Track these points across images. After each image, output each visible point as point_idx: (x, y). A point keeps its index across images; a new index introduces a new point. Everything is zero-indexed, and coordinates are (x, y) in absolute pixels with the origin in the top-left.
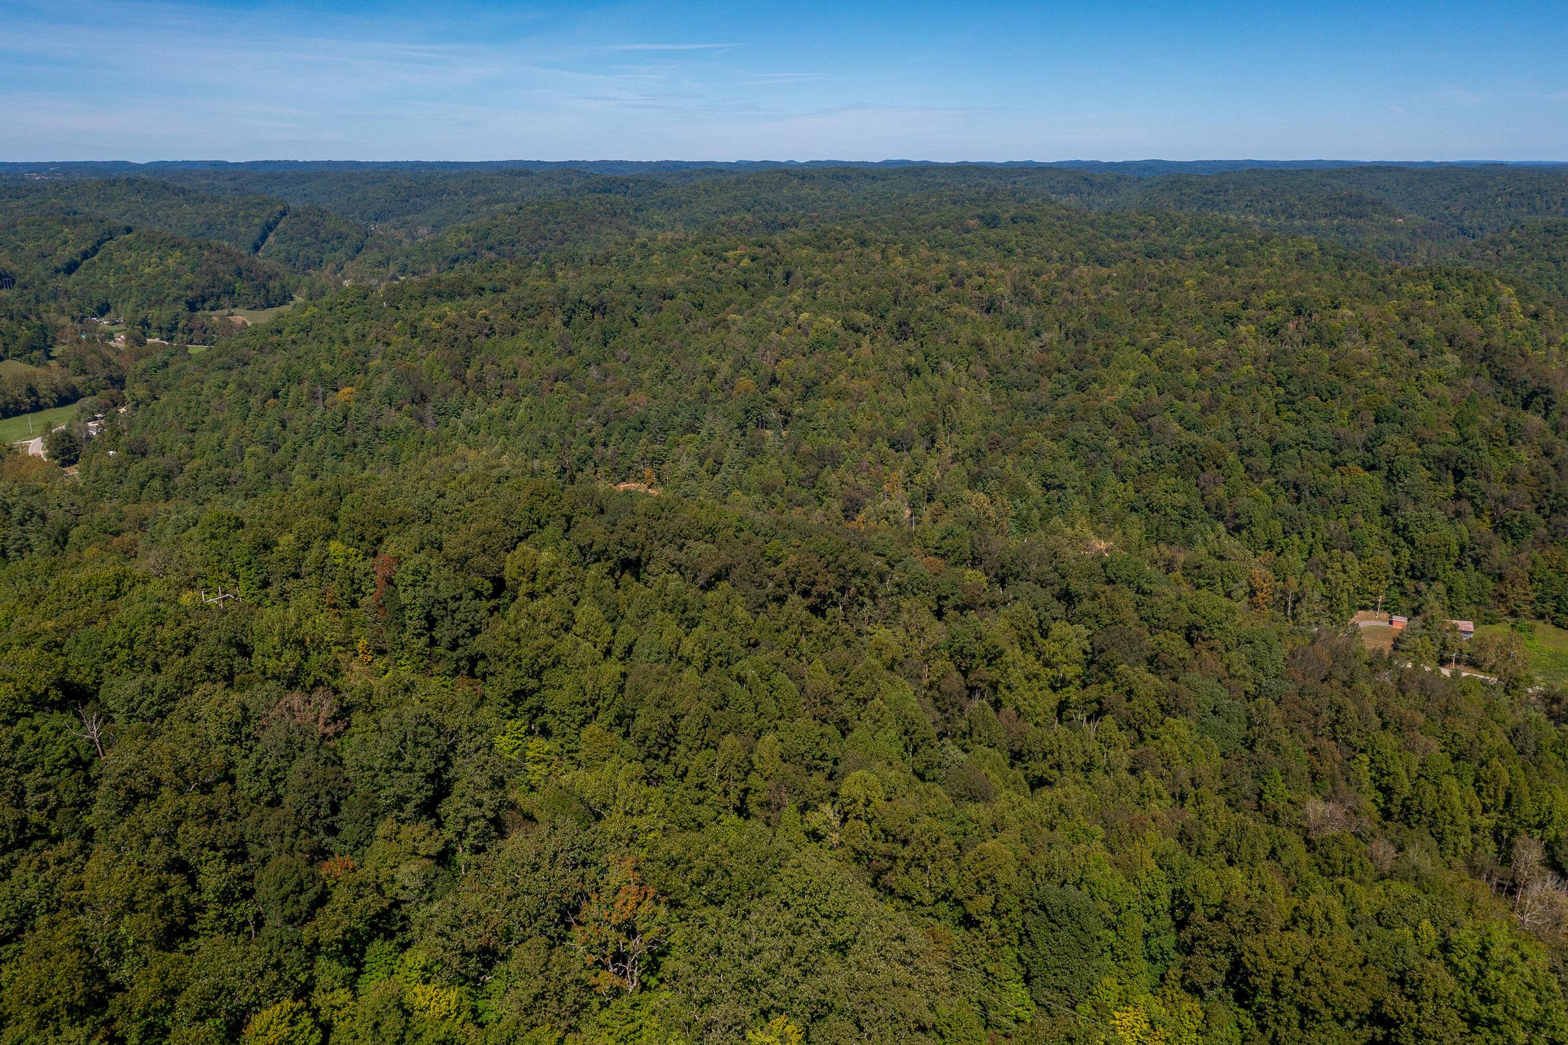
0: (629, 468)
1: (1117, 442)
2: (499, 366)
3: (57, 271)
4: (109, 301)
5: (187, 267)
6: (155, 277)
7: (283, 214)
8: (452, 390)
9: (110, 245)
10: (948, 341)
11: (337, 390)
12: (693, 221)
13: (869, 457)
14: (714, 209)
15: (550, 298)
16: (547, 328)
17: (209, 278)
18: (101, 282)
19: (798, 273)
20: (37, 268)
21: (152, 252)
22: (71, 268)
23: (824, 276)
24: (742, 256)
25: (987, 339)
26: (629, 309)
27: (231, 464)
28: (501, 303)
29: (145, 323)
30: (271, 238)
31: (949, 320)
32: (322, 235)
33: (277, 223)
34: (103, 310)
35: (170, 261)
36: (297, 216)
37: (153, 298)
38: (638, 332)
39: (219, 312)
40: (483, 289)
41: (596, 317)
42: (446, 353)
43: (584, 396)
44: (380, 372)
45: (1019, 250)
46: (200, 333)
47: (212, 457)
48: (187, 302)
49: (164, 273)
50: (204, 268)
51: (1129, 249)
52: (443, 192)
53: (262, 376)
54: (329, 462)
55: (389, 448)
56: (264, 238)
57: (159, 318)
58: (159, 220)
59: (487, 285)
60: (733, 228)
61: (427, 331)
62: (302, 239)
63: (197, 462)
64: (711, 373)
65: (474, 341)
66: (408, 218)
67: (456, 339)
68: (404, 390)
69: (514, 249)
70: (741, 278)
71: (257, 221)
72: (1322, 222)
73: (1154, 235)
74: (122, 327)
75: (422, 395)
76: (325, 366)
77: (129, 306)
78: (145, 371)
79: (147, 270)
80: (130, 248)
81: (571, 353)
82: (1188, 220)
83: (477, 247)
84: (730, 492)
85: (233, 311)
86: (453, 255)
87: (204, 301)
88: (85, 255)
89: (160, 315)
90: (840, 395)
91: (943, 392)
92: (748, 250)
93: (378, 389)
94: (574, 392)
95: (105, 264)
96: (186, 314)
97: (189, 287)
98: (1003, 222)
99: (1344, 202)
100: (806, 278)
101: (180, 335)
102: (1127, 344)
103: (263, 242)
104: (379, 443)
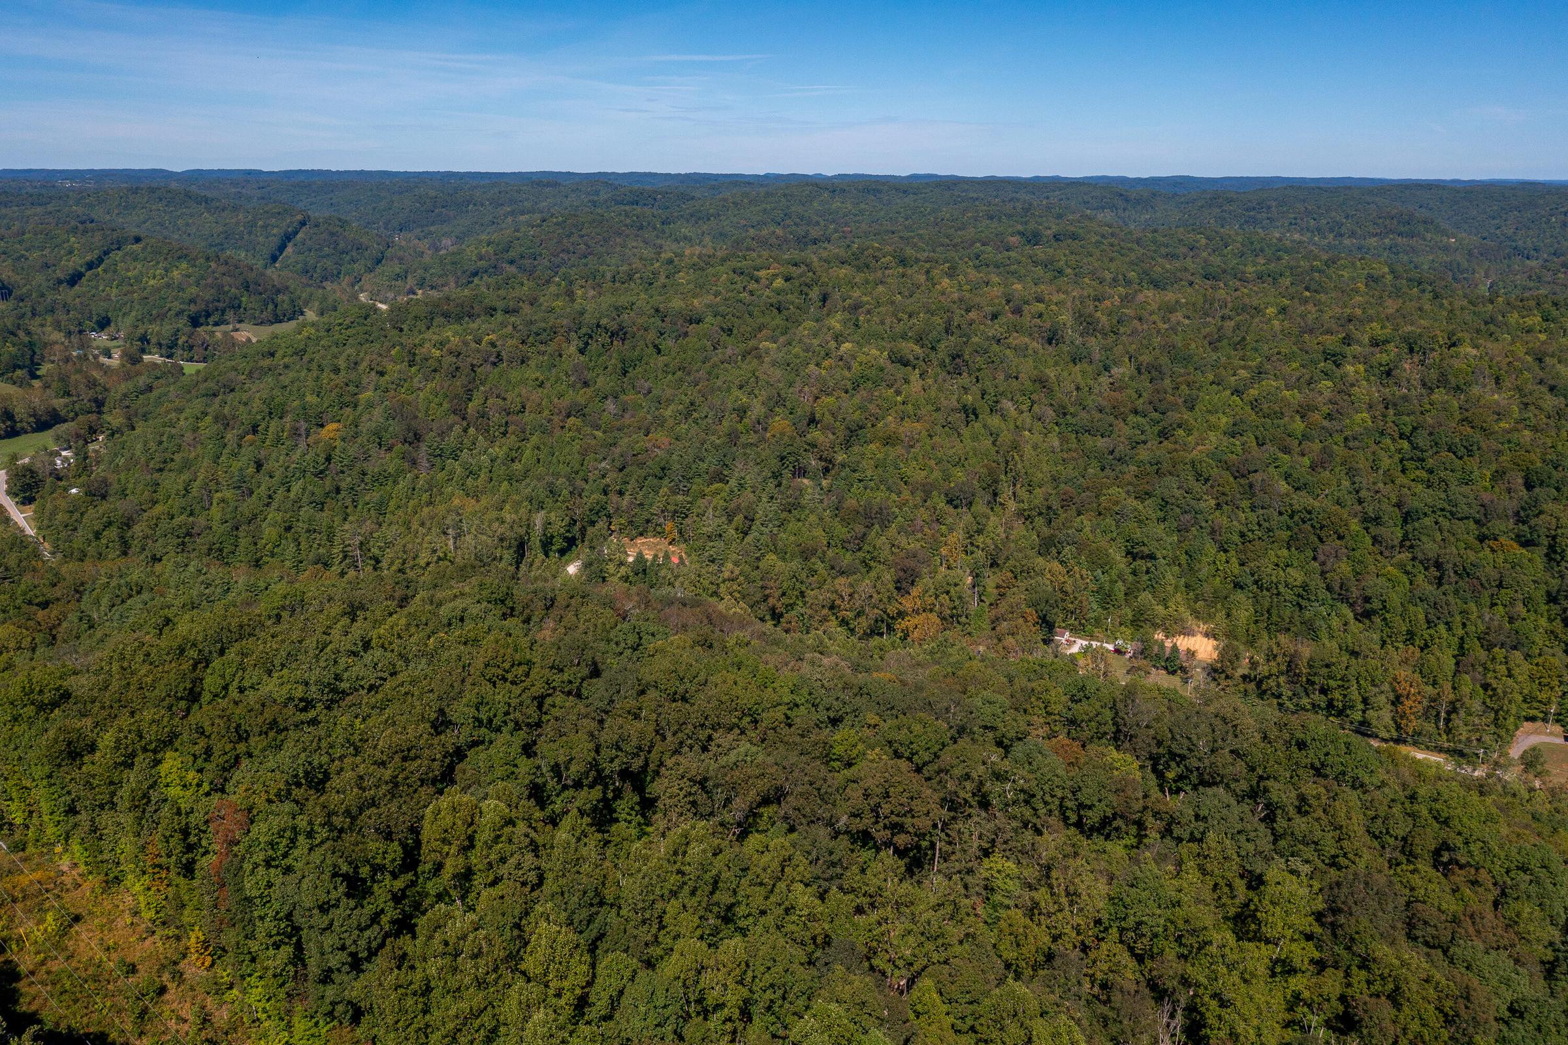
0: (648, 521)
1: (1213, 502)
2: (505, 399)
3: (60, 282)
4: (110, 315)
5: (192, 280)
6: (159, 290)
7: (303, 224)
8: (450, 428)
9: (116, 256)
10: (1008, 377)
11: (322, 426)
12: (721, 234)
13: (923, 514)
14: (743, 222)
15: (565, 322)
16: (560, 355)
17: (214, 291)
18: (103, 294)
19: (837, 296)
20: (39, 279)
21: (158, 263)
22: (74, 279)
23: (865, 299)
24: (775, 276)
25: (1051, 373)
26: (651, 336)
27: (197, 512)
28: (510, 327)
29: (144, 339)
30: (289, 249)
31: (1008, 352)
32: (342, 245)
33: (296, 233)
34: (103, 324)
35: (175, 273)
36: (317, 226)
37: (154, 313)
38: (662, 360)
39: (223, 327)
40: (495, 310)
41: (615, 343)
42: (446, 385)
43: (599, 434)
44: (370, 405)
45: (1069, 271)
46: (201, 351)
47: (177, 503)
48: (189, 316)
49: (168, 285)
50: (210, 281)
51: (1186, 270)
52: (469, 202)
53: (242, 408)
54: (306, 512)
55: (374, 496)
56: (282, 248)
57: (158, 333)
58: (179, 229)
59: (500, 305)
60: (764, 243)
61: (427, 360)
62: (320, 250)
63: (159, 509)
64: (742, 412)
65: (479, 370)
66: (432, 229)
67: (457, 368)
68: (395, 427)
69: (536, 263)
70: (774, 301)
71: (275, 231)
72: (1373, 241)
73: (1204, 254)
74: (121, 343)
75: (415, 435)
76: (311, 399)
77: (129, 321)
78: (125, 395)
79: (152, 282)
80: (135, 259)
81: (586, 384)
82: (1240, 239)
83: (497, 260)
84: (763, 555)
85: (238, 326)
86: (472, 268)
87: (208, 315)
88: (90, 266)
89: (160, 330)
90: (889, 441)
91: (1006, 437)
92: (782, 269)
93: (366, 426)
94: (588, 430)
95: (109, 275)
96: (188, 329)
97: (192, 301)
98: (1045, 239)
99: (1395, 221)
100: (844, 301)
101: (180, 352)
102: (1212, 383)
103: (281, 253)
104: (364, 489)
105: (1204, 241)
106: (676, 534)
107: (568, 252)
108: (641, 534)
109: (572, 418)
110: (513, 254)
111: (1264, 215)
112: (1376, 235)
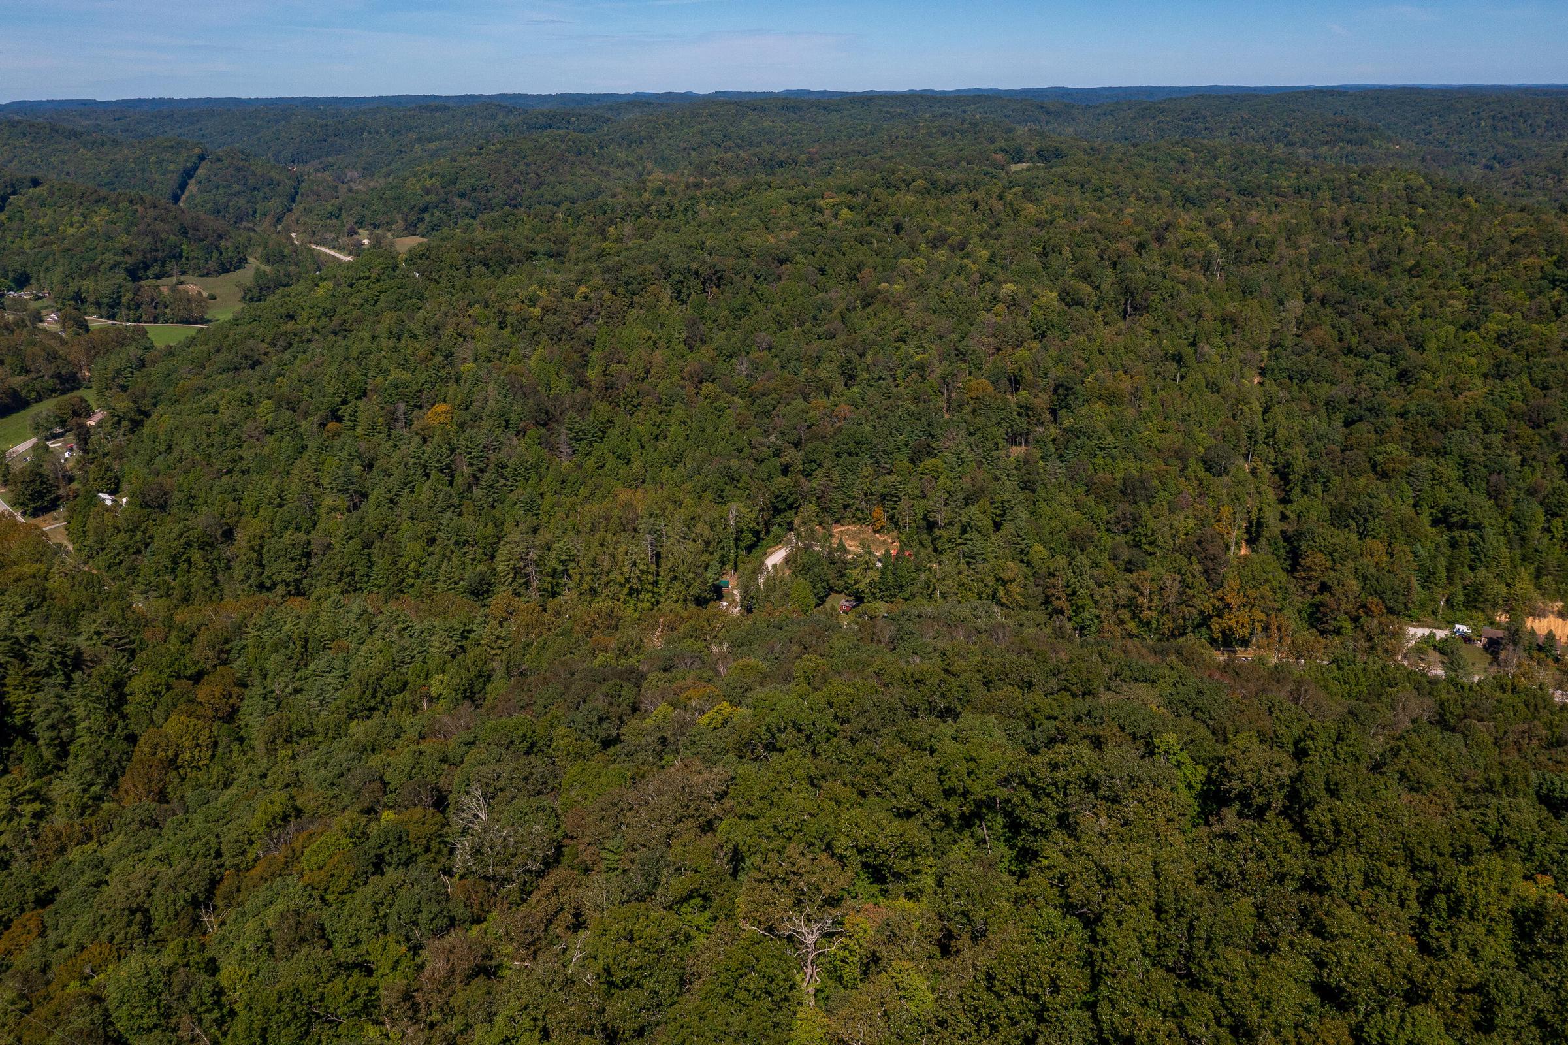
0: (846, 507)
2: (627, 364)
4: (28, 270)
5: (121, 226)
6: (82, 240)
7: (202, 158)
8: (582, 404)
9: (17, 201)
10: (1189, 316)
11: (424, 409)
12: (663, 159)
13: (1186, 486)
14: (683, 145)
17: (149, 239)
18: (14, 246)
19: (911, 225)
21: (71, 208)
23: (947, 228)
24: (837, 205)
27: (303, 524)
29: (78, 298)
30: (192, 186)
32: (251, 182)
33: (195, 168)
34: (22, 281)
35: (96, 220)
36: (219, 160)
37: (84, 266)
39: (166, 280)
41: (712, 290)
42: (556, 350)
43: (741, 401)
44: (478, 380)
46: (151, 309)
47: (275, 515)
48: (126, 270)
49: (92, 234)
50: (142, 227)
52: (363, 130)
54: (450, 520)
55: (524, 494)
56: (183, 186)
57: (96, 291)
58: (54, 168)
61: (525, 320)
62: (229, 187)
66: (330, 159)
68: (520, 406)
69: (490, 195)
71: (172, 167)
72: (1323, 149)
73: (1197, 168)
74: (47, 302)
75: (547, 414)
76: (397, 374)
77: (57, 276)
78: (118, 373)
79: (70, 231)
80: (43, 205)
81: (704, 341)
83: (446, 194)
85: (182, 278)
86: (421, 203)
87: (147, 267)
89: (94, 286)
90: (1113, 399)
93: (485, 406)
94: (727, 396)
95: (16, 224)
96: (129, 285)
97: (126, 252)
98: (1029, 156)
99: (1342, 129)
100: (923, 231)
101: (124, 312)
102: (1423, 317)
103: (183, 192)
104: (505, 485)
105: (1192, 155)
106: (885, 521)
107: (519, 182)
108: (837, 522)
109: (705, 384)
110: (463, 186)
111: (1202, 125)
112: (1326, 143)
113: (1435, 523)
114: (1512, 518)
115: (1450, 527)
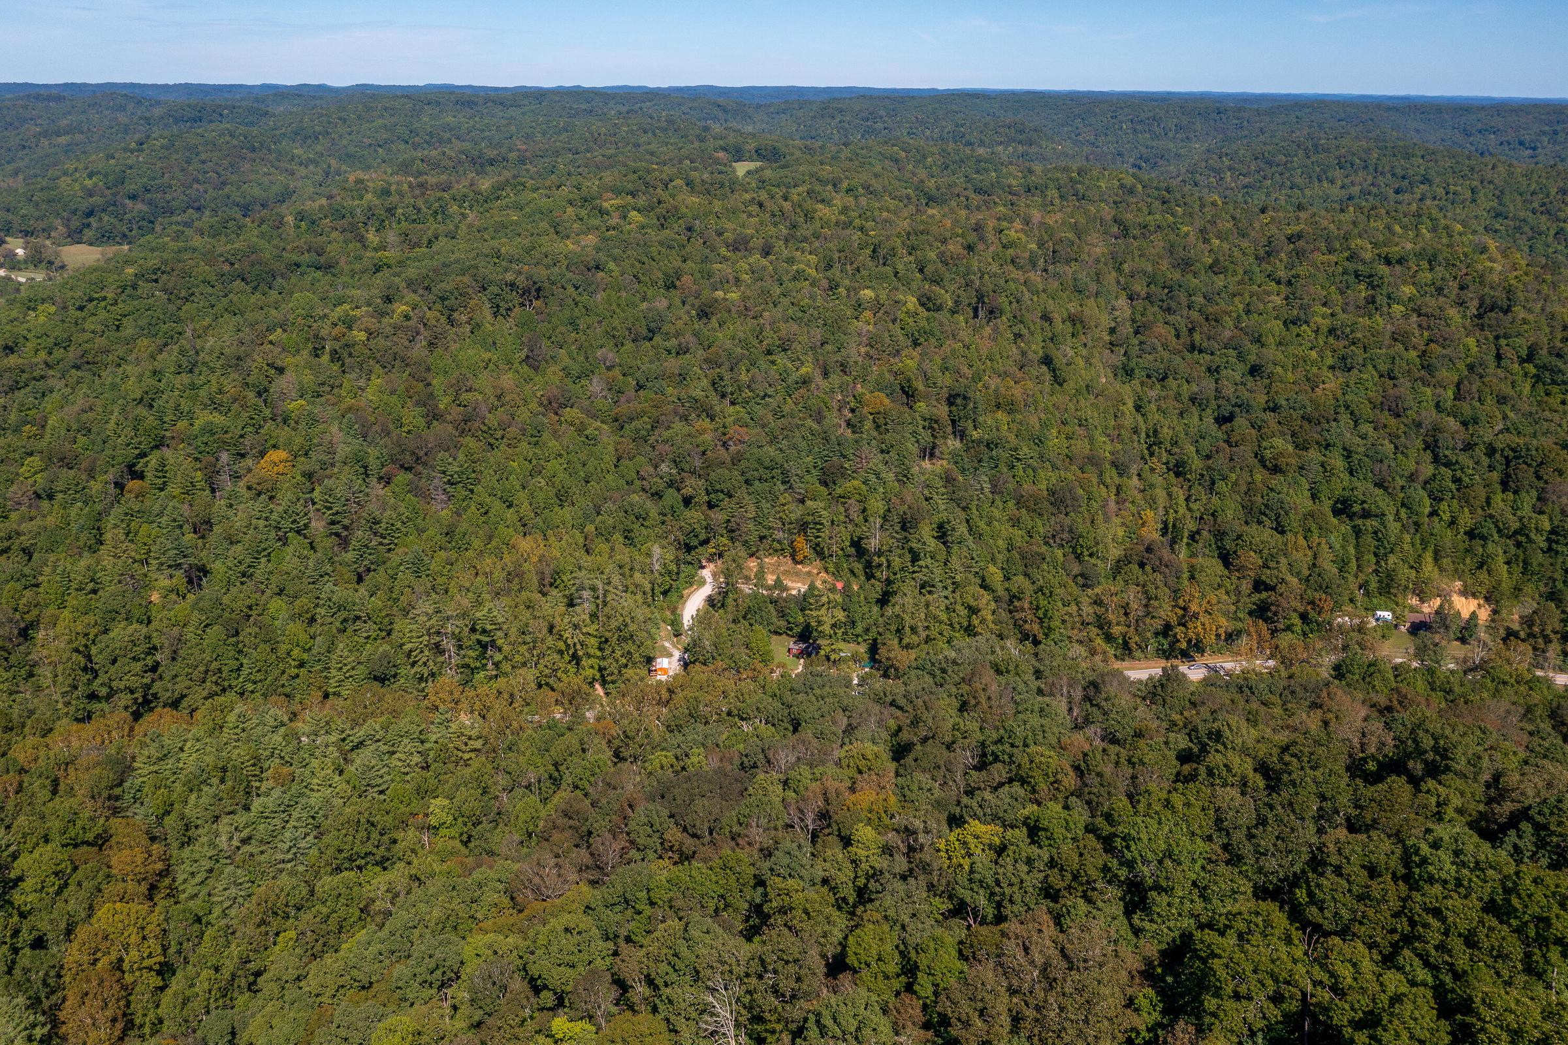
10: (1039, 318)
24: (623, 208)
69: (168, 197)
83: (114, 195)
86: (84, 206)
90: (1011, 407)
94: (591, 422)
98: (747, 155)
104: (381, 544)
106: (807, 551)
107: (198, 181)
108: (753, 555)
109: (566, 410)
110: (133, 186)
112: (1001, 143)
113: (1336, 512)
114: (1403, 505)
115: (1351, 517)
